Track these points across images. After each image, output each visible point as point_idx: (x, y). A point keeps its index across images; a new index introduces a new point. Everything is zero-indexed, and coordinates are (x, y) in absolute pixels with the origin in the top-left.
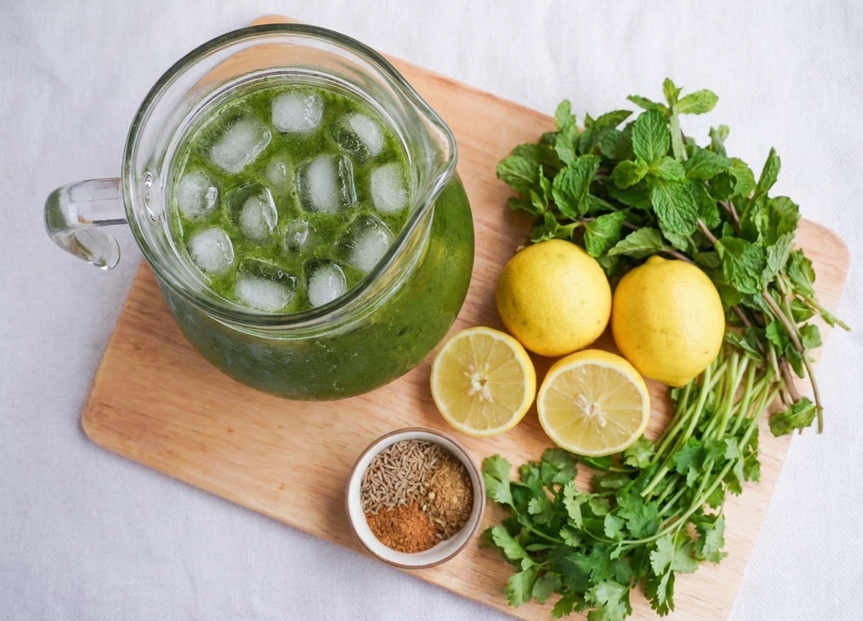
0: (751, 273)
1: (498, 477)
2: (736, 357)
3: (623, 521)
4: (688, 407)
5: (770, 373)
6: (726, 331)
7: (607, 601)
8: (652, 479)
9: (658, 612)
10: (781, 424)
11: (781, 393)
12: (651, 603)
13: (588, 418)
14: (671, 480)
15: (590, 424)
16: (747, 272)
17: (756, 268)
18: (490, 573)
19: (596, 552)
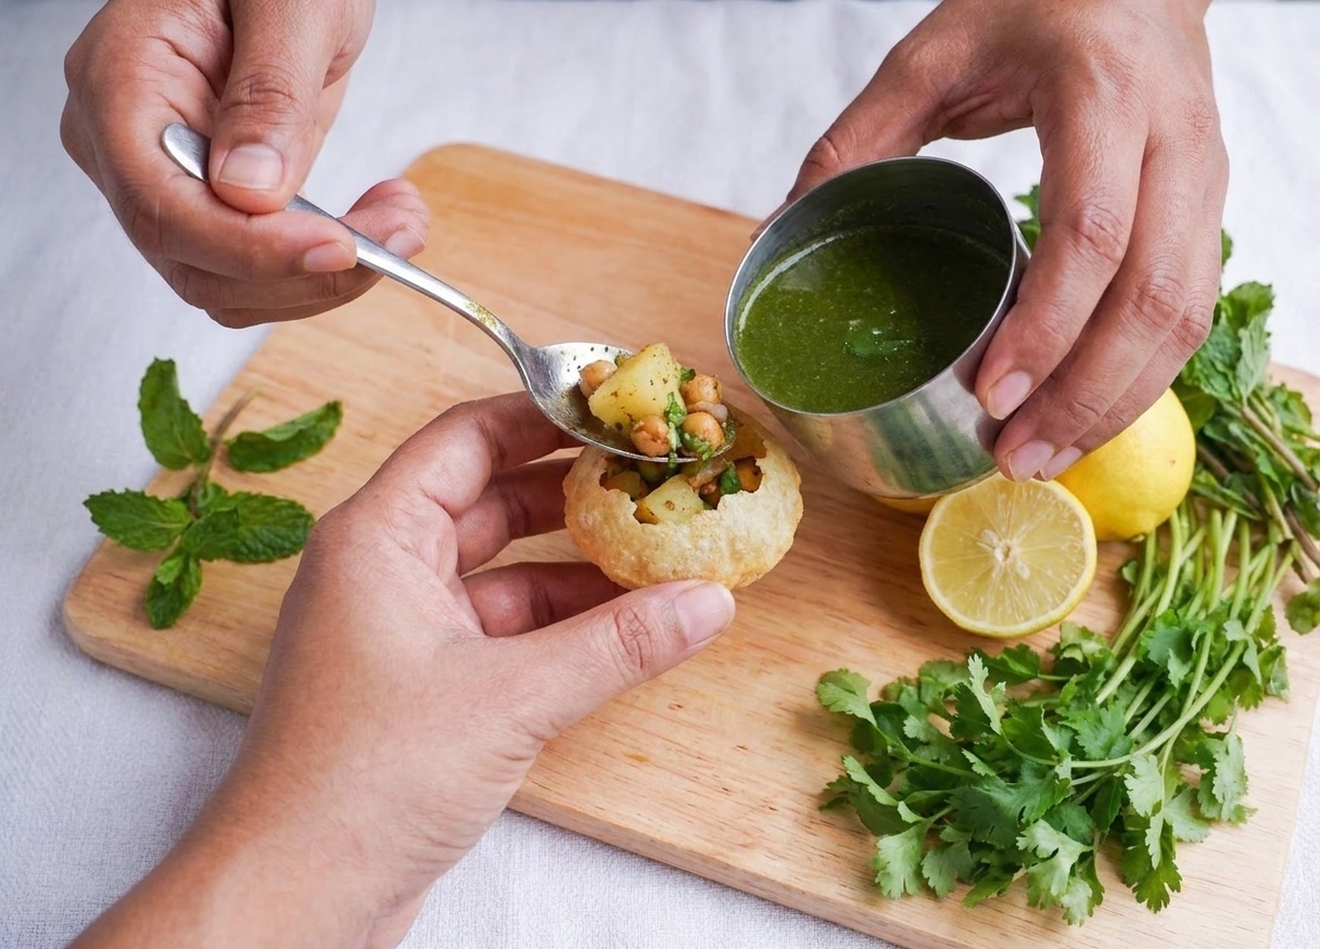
0: (1220, 367)
1: (848, 688)
2: (1217, 516)
3: (1071, 734)
4: (1152, 588)
5: (1274, 530)
6: (1196, 473)
7: (1056, 852)
8: (1109, 675)
9: (1149, 906)
10: (1308, 611)
11: (1297, 566)
12: (1134, 890)
13: (1001, 568)
14: (1144, 685)
15: (1005, 575)
16: (1213, 365)
17: (1227, 360)
18: (843, 851)
19: (1028, 778)
